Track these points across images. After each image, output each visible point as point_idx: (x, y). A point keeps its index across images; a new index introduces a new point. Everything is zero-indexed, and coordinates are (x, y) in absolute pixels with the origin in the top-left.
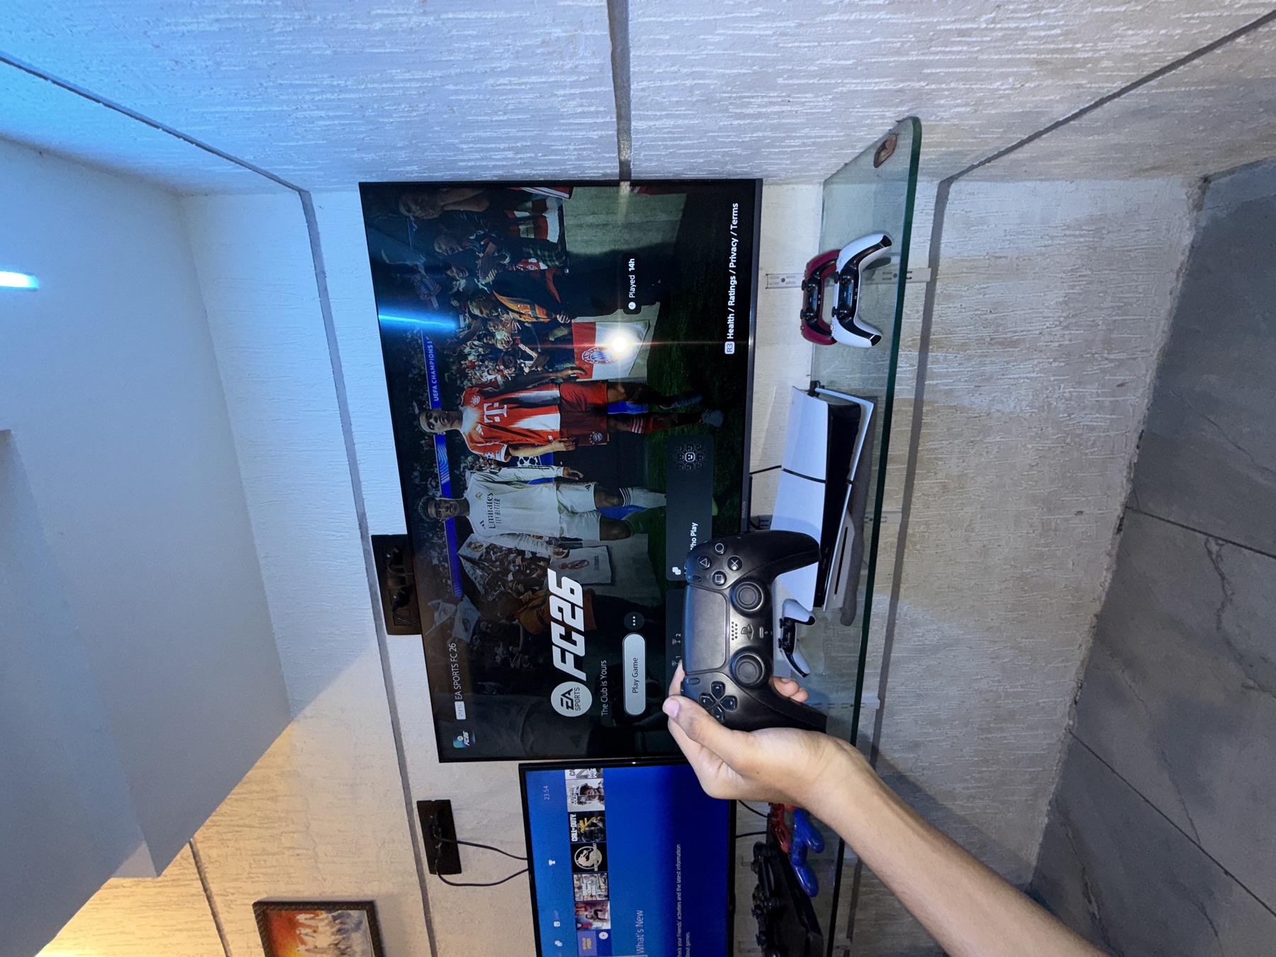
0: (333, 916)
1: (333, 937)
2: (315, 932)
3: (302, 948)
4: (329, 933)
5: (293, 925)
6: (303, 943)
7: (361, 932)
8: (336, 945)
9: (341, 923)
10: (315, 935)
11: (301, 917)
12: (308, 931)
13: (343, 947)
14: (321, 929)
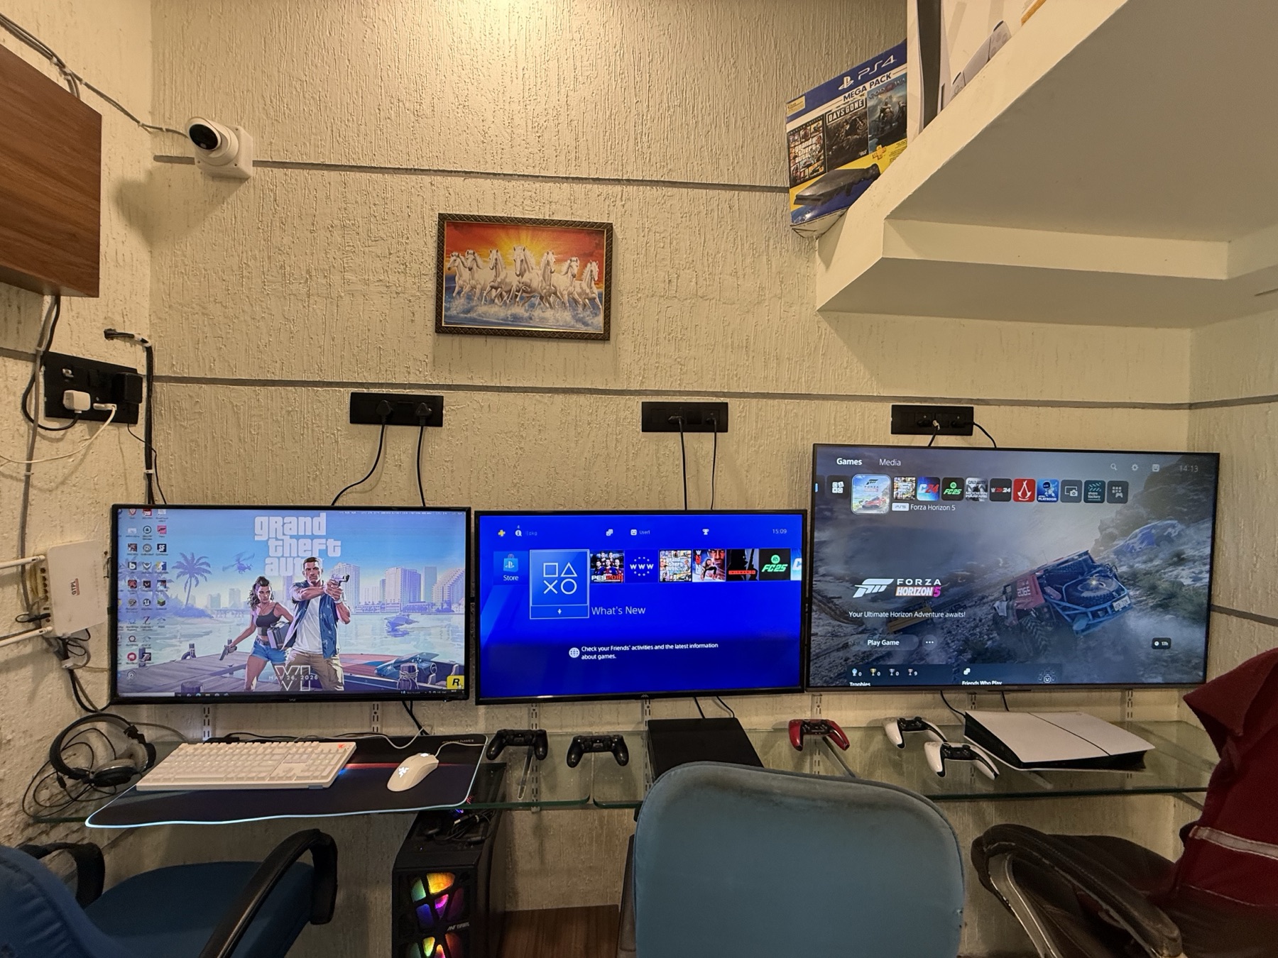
0: (595, 298)
1: (565, 293)
2: (574, 276)
3: (552, 258)
4: (571, 289)
5: (586, 257)
6: (558, 261)
7: (573, 322)
8: (555, 293)
9: (585, 305)
10: (569, 274)
11: (594, 267)
12: (575, 270)
13: (551, 299)
14: (577, 283)
